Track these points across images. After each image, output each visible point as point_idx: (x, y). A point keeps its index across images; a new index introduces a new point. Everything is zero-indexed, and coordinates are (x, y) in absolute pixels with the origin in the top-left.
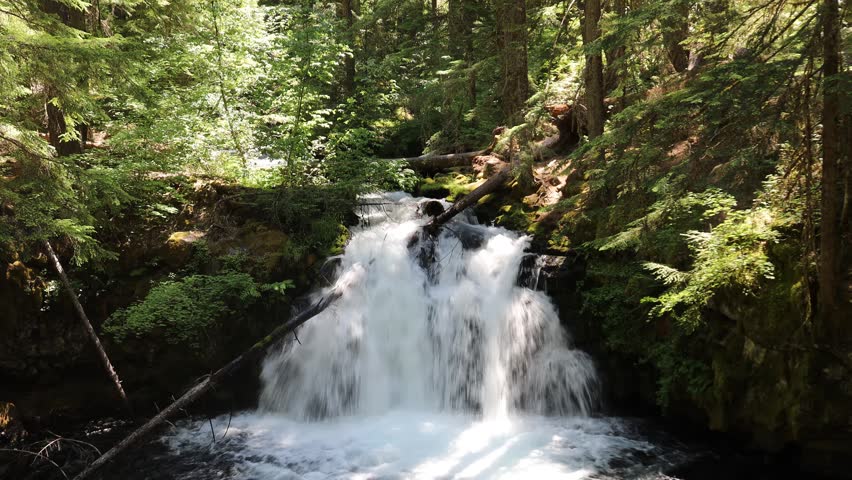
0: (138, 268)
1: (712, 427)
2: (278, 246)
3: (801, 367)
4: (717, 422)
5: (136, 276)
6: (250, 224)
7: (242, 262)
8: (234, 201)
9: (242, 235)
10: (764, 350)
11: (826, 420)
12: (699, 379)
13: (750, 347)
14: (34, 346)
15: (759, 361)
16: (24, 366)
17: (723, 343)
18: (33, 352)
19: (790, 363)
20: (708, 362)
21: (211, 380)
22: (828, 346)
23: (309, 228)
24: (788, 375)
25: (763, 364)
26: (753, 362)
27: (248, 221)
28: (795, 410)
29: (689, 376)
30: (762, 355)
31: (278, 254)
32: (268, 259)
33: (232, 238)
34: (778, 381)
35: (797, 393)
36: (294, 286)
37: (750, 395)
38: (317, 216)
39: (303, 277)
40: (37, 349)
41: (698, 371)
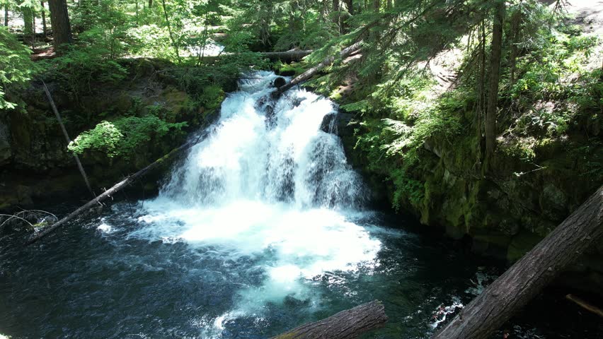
0: (104, 111)
1: (422, 222)
2: (181, 101)
3: (475, 189)
4: (425, 220)
5: (102, 116)
6: (169, 87)
7: (159, 110)
8: (163, 74)
9: (164, 94)
10: (455, 177)
11: (486, 223)
12: (417, 193)
13: (447, 175)
14: (43, 155)
15: (452, 184)
16: (39, 165)
17: (432, 171)
18: (43, 157)
19: (469, 186)
20: (423, 182)
21: (129, 180)
22: (491, 177)
23: (202, 91)
24: (468, 193)
25: (454, 185)
26: (448, 184)
27: (168, 86)
28: (468, 216)
29: (411, 191)
30: (454, 180)
31: (181, 106)
32: (175, 109)
33: (157, 96)
34: (462, 197)
35: (471, 205)
36: (188, 126)
37: (445, 205)
38: (207, 84)
39: (195, 120)
40: (46, 156)
41: (416, 188)
